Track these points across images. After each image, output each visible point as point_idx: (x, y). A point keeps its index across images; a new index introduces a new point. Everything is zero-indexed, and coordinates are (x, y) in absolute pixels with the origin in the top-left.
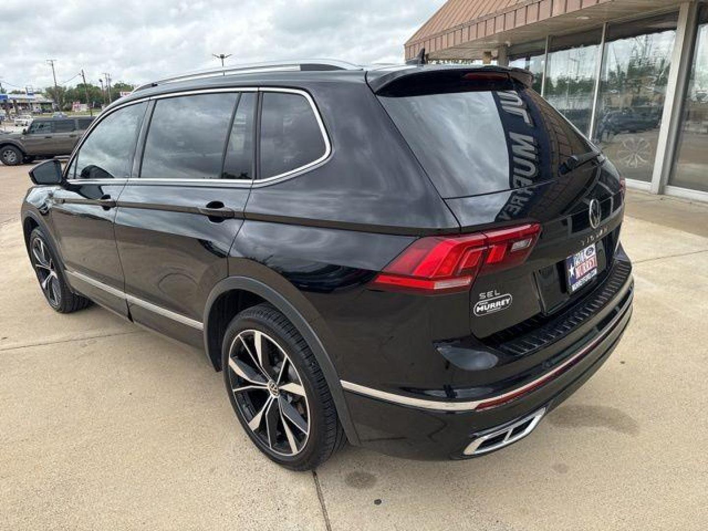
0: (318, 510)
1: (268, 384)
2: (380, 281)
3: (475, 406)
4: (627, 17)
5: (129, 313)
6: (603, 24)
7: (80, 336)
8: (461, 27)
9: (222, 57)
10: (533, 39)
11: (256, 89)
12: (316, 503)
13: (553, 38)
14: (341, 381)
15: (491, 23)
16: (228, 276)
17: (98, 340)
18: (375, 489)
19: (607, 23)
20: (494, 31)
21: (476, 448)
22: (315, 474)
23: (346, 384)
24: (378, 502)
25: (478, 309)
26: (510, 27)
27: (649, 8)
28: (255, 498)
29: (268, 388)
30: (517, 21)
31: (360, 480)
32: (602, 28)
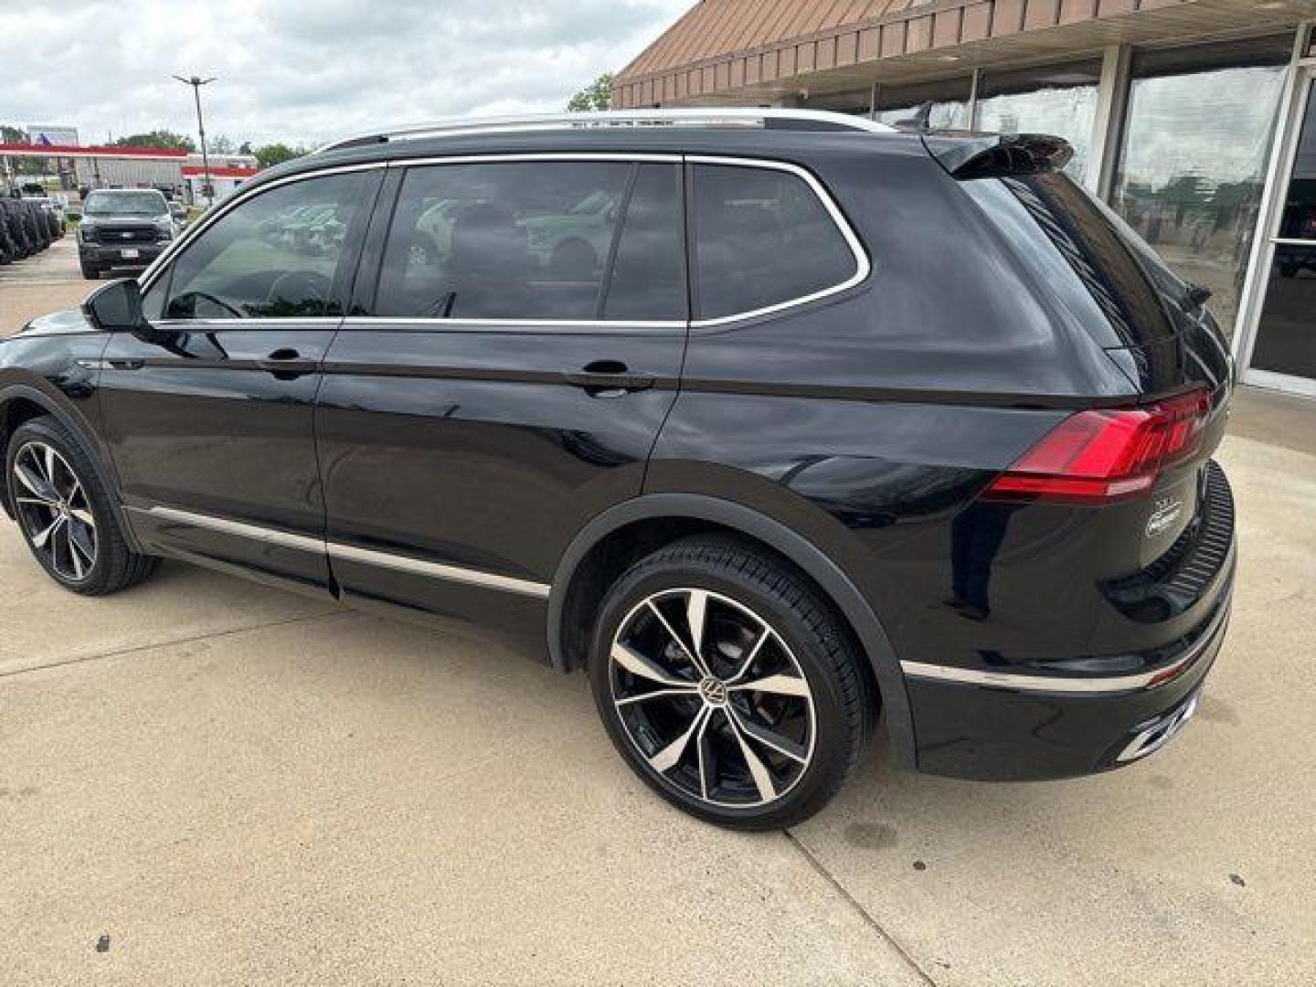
0: (830, 891)
1: (699, 685)
2: (1000, 488)
3: (1148, 681)
4: (1014, 62)
5: (332, 578)
6: (972, 71)
7: (163, 638)
8: (730, 59)
9: (196, 82)
10: (848, 87)
11: (679, 158)
12: (819, 880)
13: (883, 89)
14: (902, 662)
15: (788, 56)
16: (641, 494)
17: (209, 642)
18: (901, 845)
19: (980, 69)
20: (796, 70)
21: (1136, 748)
22: (788, 835)
23: (910, 667)
24: (919, 866)
25: (1153, 526)
26: (826, 64)
27: (1054, 50)
28: (710, 885)
29: (699, 691)
30: (839, 57)
31: (868, 837)
32: (971, 77)
